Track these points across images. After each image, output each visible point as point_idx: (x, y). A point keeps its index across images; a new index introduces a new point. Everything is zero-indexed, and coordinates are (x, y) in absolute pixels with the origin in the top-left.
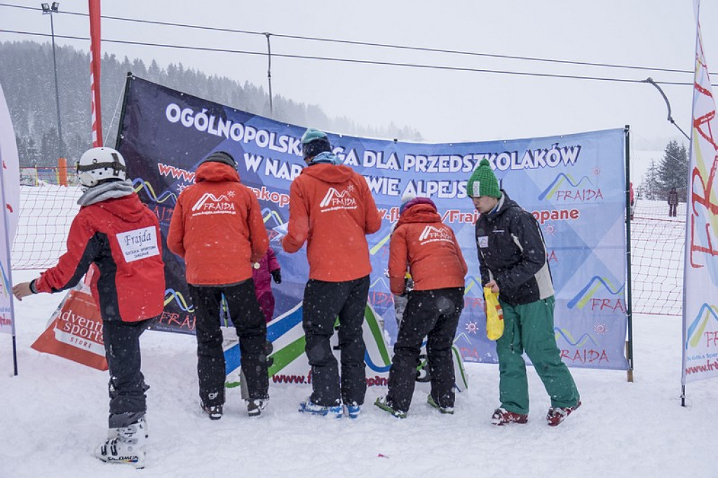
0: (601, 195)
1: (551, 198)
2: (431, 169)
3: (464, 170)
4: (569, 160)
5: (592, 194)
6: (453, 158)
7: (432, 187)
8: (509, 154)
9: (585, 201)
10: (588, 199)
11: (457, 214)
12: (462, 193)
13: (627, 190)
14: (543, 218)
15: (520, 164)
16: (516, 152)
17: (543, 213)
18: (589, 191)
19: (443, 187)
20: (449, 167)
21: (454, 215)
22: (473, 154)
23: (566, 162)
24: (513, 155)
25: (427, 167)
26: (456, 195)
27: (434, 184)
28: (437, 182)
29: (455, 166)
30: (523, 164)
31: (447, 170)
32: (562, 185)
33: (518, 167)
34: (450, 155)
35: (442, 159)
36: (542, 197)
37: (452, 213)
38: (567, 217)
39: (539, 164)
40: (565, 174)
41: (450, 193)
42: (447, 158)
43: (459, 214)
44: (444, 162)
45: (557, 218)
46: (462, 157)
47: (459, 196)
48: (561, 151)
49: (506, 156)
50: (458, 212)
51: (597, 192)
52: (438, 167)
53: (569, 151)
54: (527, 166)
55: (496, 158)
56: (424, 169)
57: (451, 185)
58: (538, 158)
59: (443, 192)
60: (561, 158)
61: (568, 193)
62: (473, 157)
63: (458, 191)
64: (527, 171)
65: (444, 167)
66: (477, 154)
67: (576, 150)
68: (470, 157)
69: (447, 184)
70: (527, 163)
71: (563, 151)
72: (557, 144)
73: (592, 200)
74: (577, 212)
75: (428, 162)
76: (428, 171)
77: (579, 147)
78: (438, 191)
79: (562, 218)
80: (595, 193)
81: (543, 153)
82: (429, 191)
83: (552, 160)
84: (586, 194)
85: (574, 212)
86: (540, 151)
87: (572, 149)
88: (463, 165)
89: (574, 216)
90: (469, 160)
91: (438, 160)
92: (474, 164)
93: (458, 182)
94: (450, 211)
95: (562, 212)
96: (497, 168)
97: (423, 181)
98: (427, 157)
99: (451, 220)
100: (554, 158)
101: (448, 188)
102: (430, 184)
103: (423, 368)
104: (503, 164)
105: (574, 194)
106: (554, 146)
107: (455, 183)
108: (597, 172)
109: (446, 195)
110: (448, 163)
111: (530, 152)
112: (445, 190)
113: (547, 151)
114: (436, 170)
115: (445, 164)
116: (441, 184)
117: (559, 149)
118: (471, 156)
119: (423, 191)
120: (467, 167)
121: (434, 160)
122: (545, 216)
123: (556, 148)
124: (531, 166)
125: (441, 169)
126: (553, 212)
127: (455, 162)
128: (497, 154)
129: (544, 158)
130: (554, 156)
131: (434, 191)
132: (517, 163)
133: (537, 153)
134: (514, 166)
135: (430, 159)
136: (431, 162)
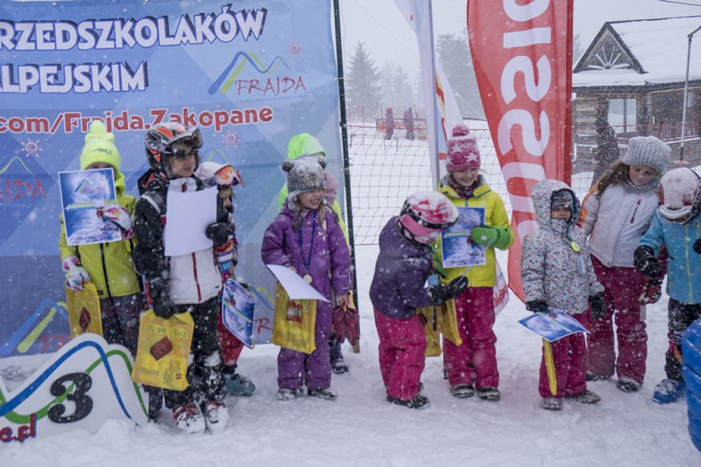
0: (303, 85)
1: (228, 91)
2: (23, 44)
3: (82, 46)
4: (251, 31)
5: (290, 83)
6: (60, 27)
7: (29, 76)
8: (155, 20)
9: (281, 94)
10: (285, 91)
11: (77, 119)
12: (81, 84)
13: (339, 77)
14: (218, 123)
15: (174, 36)
16: (166, 18)
17: (218, 115)
18: (286, 79)
19: (48, 75)
20: (54, 41)
21: (72, 120)
22: (94, 21)
23: (246, 33)
24: (161, 22)
25: (15, 42)
26: (73, 87)
27: (32, 70)
28: (37, 67)
29: (65, 39)
30: (179, 38)
31: (51, 46)
32: (243, 71)
33: (170, 41)
34: (54, 22)
35: (40, 28)
36: (213, 90)
37: (68, 117)
38: (255, 120)
39: (205, 37)
40: (246, 52)
41: (62, 84)
42: (49, 27)
43: (81, 118)
44: (45, 32)
45: (241, 121)
46: (75, 25)
47: (77, 89)
48: (237, 16)
49: (150, 24)
50: (78, 116)
51: (296, 80)
52: (35, 41)
53: (250, 16)
54: (185, 40)
55: (134, 26)
56: (10, 46)
57: (61, 72)
58: (203, 28)
59: (49, 84)
60: (238, 29)
61: (254, 83)
62: (94, 25)
63: (75, 81)
64: (187, 48)
65: (45, 41)
66: (101, 20)
67: (260, 15)
68: (89, 25)
69: (54, 70)
70: (184, 35)
71: (239, 16)
72: (230, 5)
73: (291, 92)
74: (270, 112)
75: (16, 33)
76: (17, 48)
77: (264, 11)
78: (39, 81)
79: (248, 121)
80: (294, 82)
81: (209, 19)
82: (24, 83)
83: (225, 31)
84: (282, 84)
85: (266, 112)
86: (203, 16)
87: (254, 14)
88: (79, 38)
89: (266, 117)
90: (88, 30)
91: (34, 30)
92: (97, 37)
93: (73, 66)
94: (64, 114)
95: (247, 112)
96: (137, 43)
97: (11, 66)
98: (12, 23)
99: (68, 129)
100: (227, 29)
101: (56, 77)
102: (23, 71)
103: (70, 398)
104: (145, 36)
105: (263, 85)
106: (225, 9)
107: (68, 69)
108: (296, 51)
109: (55, 89)
110: (52, 34)
111: (187, 17)
112: (51, 79)
113: (214, 16)
114: (31, 46)
115: (47, 36)
116: (45, 70)
117: (233, 14)
118: (91, 23)
119: (12, 82)
120: (85, 41)
121: (26, 29)
122: (222, 118)
123: (229, 12)
124: (192, 40)
125: (41, 45)
126: (234, 112)
127: (65, 33)
128: (135, 22)
129: (212, 28)
130: (226, 24)
131: (32, 82)
132: (168, 35)
133: (199, 19)
134: (164, 41)
135: (19, 27)
136: (22, 32)
